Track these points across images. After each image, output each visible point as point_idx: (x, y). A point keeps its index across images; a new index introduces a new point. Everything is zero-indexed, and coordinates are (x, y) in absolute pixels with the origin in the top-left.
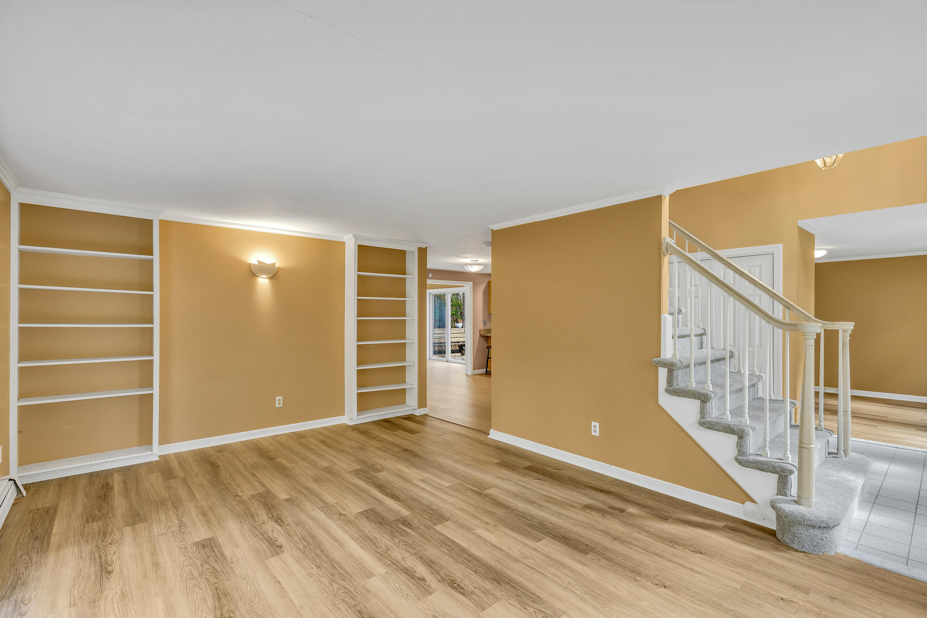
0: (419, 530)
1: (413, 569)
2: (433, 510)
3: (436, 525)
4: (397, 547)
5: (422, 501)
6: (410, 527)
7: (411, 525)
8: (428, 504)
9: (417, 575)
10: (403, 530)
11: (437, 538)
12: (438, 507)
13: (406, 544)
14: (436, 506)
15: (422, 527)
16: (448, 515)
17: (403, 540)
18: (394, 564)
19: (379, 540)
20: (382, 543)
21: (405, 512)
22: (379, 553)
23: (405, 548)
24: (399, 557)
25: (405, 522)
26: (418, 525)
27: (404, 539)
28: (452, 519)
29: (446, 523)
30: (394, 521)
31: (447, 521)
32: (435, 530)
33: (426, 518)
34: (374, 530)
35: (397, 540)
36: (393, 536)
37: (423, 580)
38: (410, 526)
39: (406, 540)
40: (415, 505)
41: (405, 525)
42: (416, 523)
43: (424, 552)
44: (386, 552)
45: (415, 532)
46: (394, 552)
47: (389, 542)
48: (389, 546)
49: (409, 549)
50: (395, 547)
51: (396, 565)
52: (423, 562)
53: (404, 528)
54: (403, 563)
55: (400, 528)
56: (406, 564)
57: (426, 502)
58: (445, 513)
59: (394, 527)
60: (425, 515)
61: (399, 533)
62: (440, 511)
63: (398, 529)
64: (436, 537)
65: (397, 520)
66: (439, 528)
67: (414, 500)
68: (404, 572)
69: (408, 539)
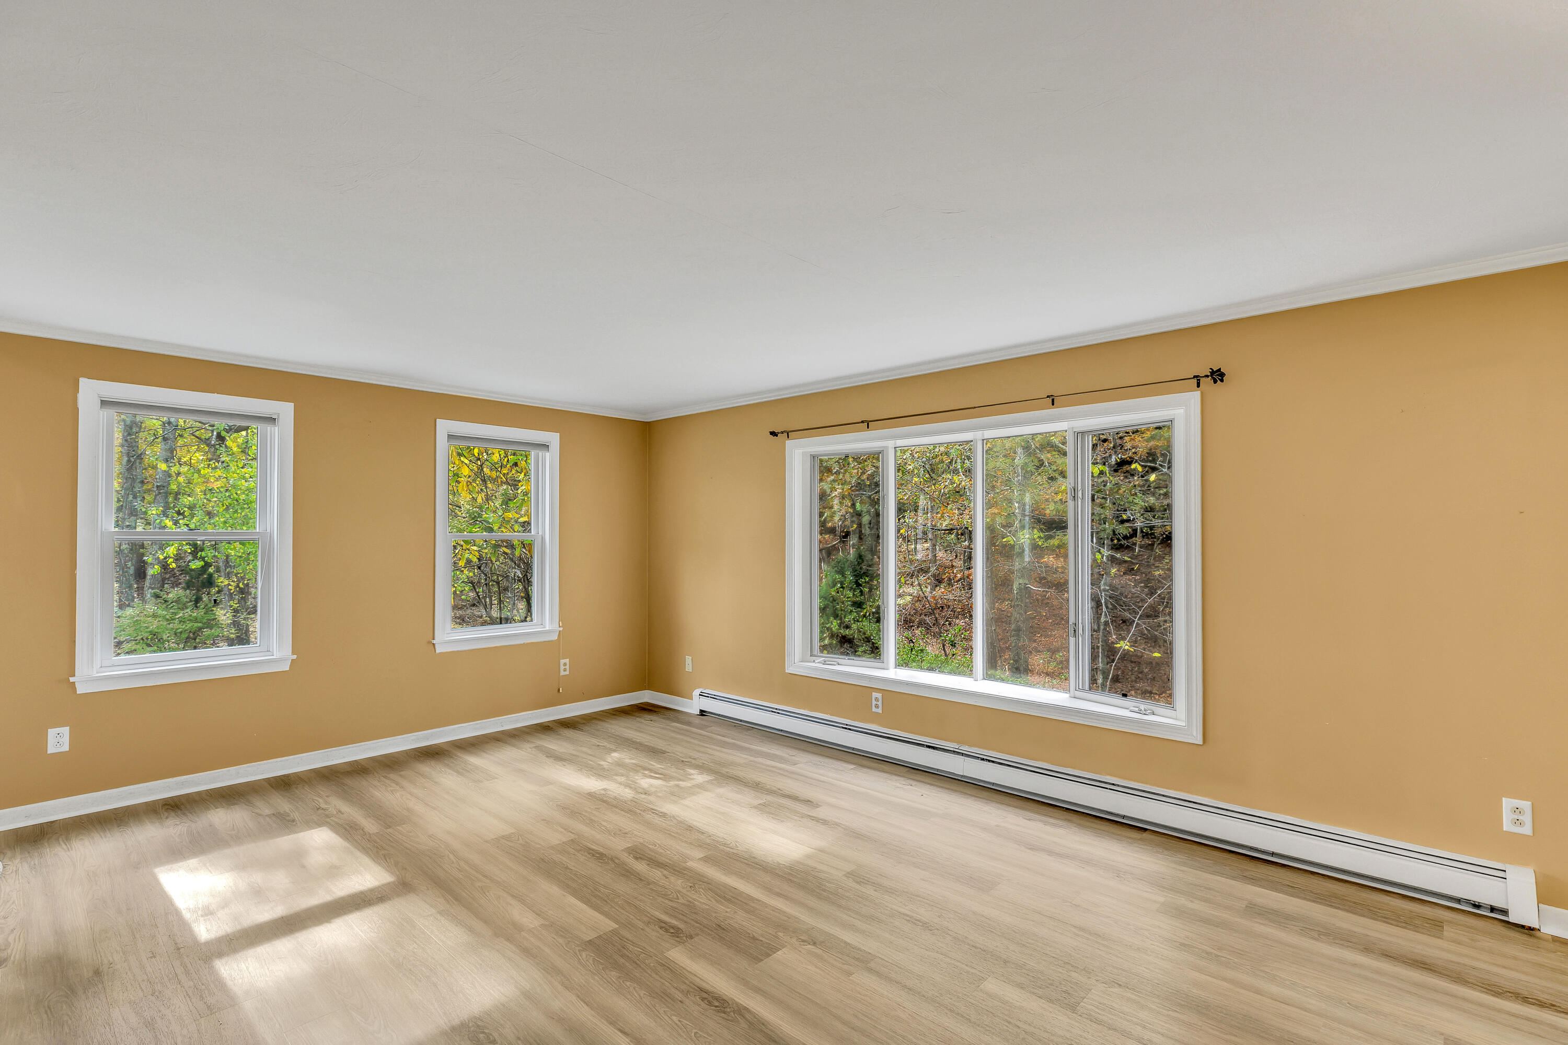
0: (645, 919)
1: (651, 867)
2: (617, 967)
3: (614, 932)
4: (679, 892)
5: (642, 993)
6: (663, 925)
7: (661, 928)
8: (628, 984)
9: (644, 862)
10: (675, 917)
11: (614, 908)
12: (605, 976)
13: (665, 896)
14: (609, 980)
15: (641, 925)
16: (584, 954)
17: (672, 901)
18: (678, 872)
19: (712, 899)
20: (705, 896)
21: (678, 955)
22: (703, 882)
23: (666, 890)
24: (673, 879)
25: (676, 934)
26: (647, 929)
27: (670, 903)
28: (578, 945)
29: (592, 935)
30: (697, 935)
31: (590, 940)
32: (617, 922)
33: (634, 944)
34: (728, 914)
35: (681, 900)
36: (691, 906)
37: (636, 858)
38: (665, 927)
39: (667, 901)
40: (659, 979)
41: (673, 928)
42: (653, 933)
43: (636, 887)
44: (694, 884)
45: (652, 916)
46: (681, 884)
47: (694, 897)
48: (693, 892)
49: (660, 889)
50: (684, 891)
51: (674, 870)
52: (637, 875)
53: (674, 922)
54: (665, 872)
55: (683, 920)
56: (661, 872)
57: (631, 989)
58: (591, 961)
59: (693, 923)
60: (636, 952)
61: (681, 912)
62: (602, 964)
63: (685, 919)
64: (616, 909)
65: (691, 937)
66: (608, 925)
67: (664, 996)
68: (662, 864)
69: (664, 903)
